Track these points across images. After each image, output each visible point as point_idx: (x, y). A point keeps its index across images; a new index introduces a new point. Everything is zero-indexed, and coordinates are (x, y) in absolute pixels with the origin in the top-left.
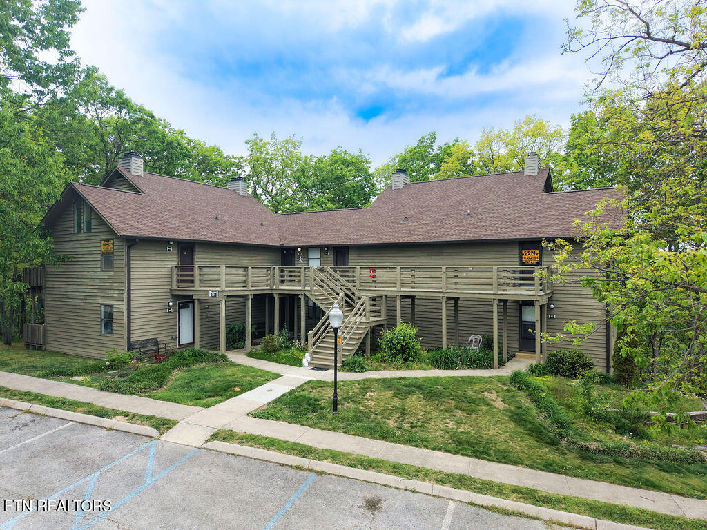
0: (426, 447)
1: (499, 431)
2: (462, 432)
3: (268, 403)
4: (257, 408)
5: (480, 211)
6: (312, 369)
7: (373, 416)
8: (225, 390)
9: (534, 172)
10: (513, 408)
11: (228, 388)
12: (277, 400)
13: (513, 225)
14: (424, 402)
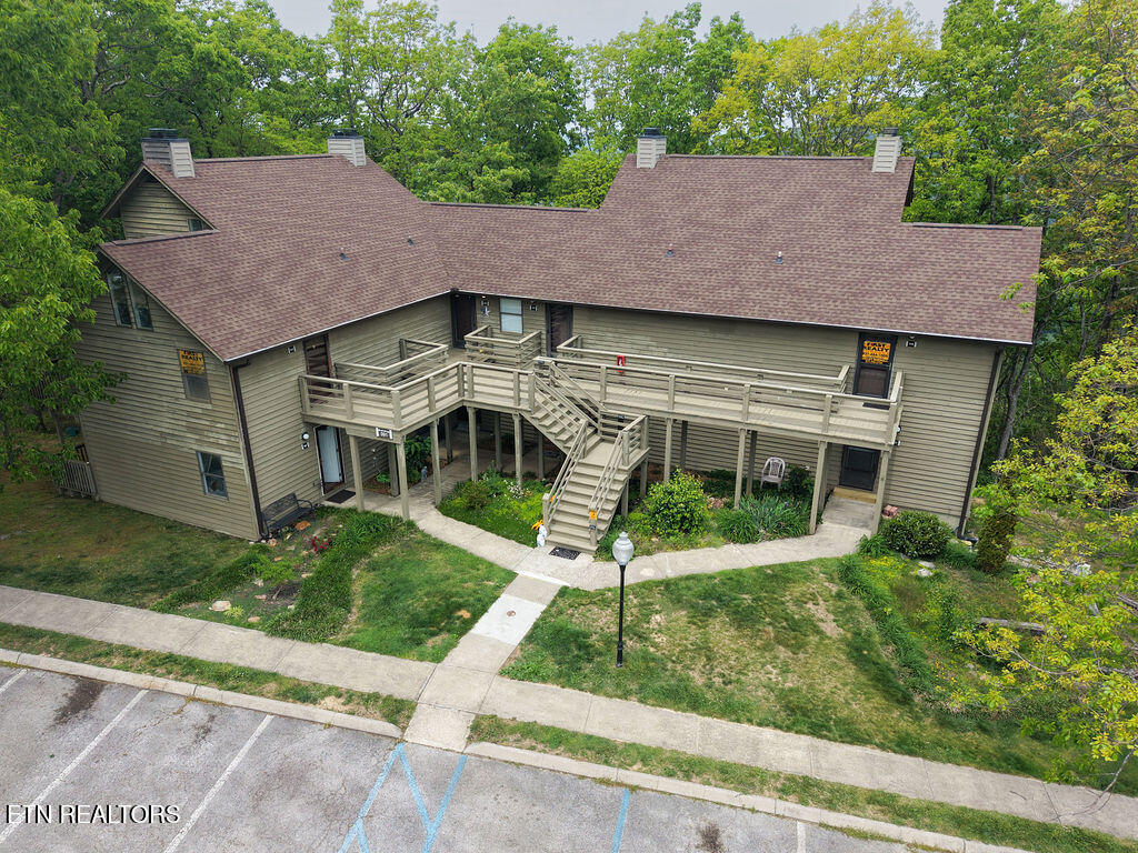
0: (750, 721)
1: (837, 683)
2: (791, 690)
3: (521, 644)
4: (509, 658)
5: (798, 252)
6: (554, 553)
7: (670, 665)
8: (449, 618)
9: (891, 168)
10: (849, 635)
11: (451, 613)
12: (530, 638)
13: (854, 295)
14: (733, 632)
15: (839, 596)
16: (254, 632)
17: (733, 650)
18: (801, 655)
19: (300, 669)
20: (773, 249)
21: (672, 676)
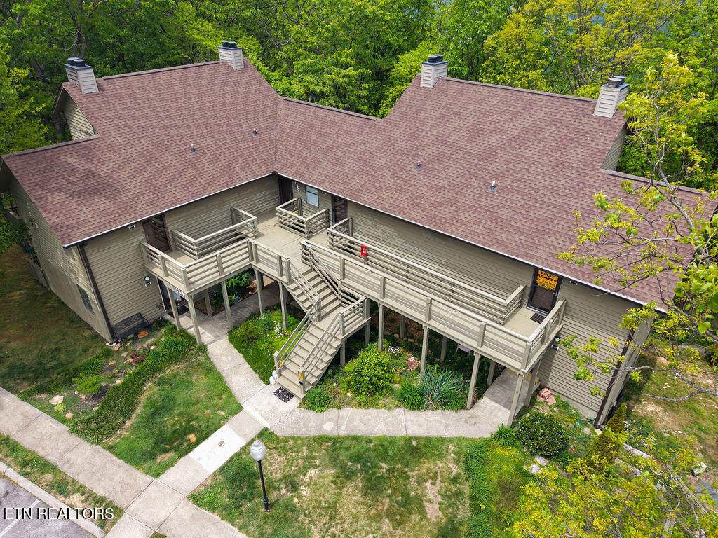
3: (215, 474)
4: (201, 485)
5: (509, 183)
6: (277, 394)
7: (302, 517)
8: (182, 439)
9: (609, 114)
10: (444, 521)
11: (185, 435)
12: (222, 470)
13: (538, 232)
14: (359, 498)
15: (455, 480)
16: (63, 426)
17: (351, 514)
18: (399, 531)
19: (72, 466)
20: (491, 178)
21: (300, 528)
